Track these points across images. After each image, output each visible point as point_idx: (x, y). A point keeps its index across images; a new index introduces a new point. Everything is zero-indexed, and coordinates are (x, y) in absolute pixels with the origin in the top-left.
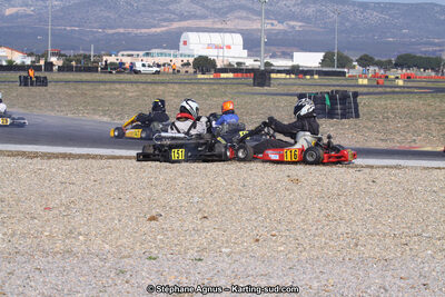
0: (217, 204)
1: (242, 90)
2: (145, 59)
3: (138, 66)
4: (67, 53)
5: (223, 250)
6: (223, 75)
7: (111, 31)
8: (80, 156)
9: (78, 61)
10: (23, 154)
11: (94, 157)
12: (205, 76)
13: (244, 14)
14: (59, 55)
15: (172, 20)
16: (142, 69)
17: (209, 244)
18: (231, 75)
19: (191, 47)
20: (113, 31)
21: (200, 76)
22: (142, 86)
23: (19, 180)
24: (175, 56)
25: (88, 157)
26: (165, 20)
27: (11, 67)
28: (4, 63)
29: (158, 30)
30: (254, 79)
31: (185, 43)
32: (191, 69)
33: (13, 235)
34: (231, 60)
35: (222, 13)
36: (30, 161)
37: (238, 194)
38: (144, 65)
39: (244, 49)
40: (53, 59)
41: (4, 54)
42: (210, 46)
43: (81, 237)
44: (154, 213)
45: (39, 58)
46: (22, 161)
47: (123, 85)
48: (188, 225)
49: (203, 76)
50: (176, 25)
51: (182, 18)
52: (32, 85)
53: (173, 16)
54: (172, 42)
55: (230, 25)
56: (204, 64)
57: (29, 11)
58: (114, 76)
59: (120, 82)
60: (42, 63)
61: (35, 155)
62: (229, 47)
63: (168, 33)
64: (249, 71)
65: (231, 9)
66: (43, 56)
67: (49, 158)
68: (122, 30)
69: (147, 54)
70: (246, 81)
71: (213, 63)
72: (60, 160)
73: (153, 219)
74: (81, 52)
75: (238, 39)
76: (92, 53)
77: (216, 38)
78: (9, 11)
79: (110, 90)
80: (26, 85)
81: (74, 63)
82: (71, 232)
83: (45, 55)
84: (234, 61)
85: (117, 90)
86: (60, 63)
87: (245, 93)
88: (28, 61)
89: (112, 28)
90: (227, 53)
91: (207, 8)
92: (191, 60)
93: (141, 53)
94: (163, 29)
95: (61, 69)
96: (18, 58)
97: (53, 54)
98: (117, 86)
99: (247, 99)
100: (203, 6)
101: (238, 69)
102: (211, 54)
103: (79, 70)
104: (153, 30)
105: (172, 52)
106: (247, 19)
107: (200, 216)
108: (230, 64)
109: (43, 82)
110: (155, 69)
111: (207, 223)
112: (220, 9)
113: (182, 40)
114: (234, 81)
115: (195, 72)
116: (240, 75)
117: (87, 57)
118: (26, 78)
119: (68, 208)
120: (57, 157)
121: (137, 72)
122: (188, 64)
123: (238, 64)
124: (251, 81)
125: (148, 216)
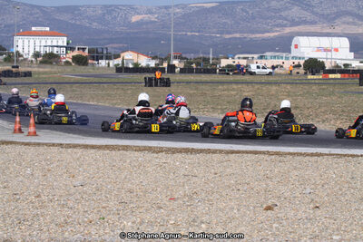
0: (327, 195)
1: (349, 89)
2: (259, 61)
3: (253, 68)
4: (188, 56)
5: (334, 237)
6: (331, 76)
7: (227, 36)
8: (201, 151)
9: (198, 64)
10: (150, 149)
11: (214, 152)
12: (315, 77)
13: (351, 20)
14: (180, 58)
15: (285, 26)
16: (257, 71)
17: (321, 231)
18: (339, 76)
19: (302, 50)
20: (231, 36)
21: (310, 77)
22: (257, 86)
23: (146, 172)
24: (287, 58)
25: (209, 151)
26: (277, 26)
27: (137, 69)
28: (131, 66)
29: (272, 35)
30: (360, 79)
31: (296, 46)
32: (302, 71)
33: (141, 223)
34: (338, 62)
35: (330, 19)
36: (155, 155)
37: (346, 185)
38: (258, 67)
39: (351, 51)
40: (175, 62)
41: (131, 57)
42: (319, 49)
43: (203, 226)
44: (270, 203)
45: (162, 61)
46: (149, 156)
47: (240, 86)
48: (301, 214)
49: (312, 77)
50: (287, 30)
51: (294, 23)
52: (156, 85)
53: (285, 22)
54: (284, 45)
55: (338, 30)
56: (313, 66)
57: (153, 18)
58: (231, 78)
59: (237, 83)
60: (165, 65)
61: (160, 150)
62: (336, 50)
63: (281, 37)
64: (355, 72)
65: (339, 15)
66: (166, 59)
67: (173, 153)
68: (238, 35)
69: (261, 57)
70: (352, 81)
71: (321, 65)
72: (184, 155)
73: (269, 208)
74: (201, 55)
75: (345, 42)
76: (211, 57)
77: (325, 42)
78: (135, 19)
79: (228, 90)
80: (151, 86)
81: (194, 65)
82: (194, 221)
83: (168, 58)
84: (341, 63)
85: (233, 90)
86: (182, 66)
87: (352, 92)
88: (152, 64)
89: (229, 33)
90: (334, 55)
91: (316, 14)
92: (302, 62)
93: (256, 56)
94: (276, 34)
95: (182, 71)
96: (144, 61)
97: (175, 58)
98: (235, 86)
99: (354, 98)
100: (312, 12)
101: (345, 70)
102: (320, 56)
103: (199, 71)
104: (267, 35)
105: (284, 55)
106: (354, 24)
107: (312, 206)
108: (337, 66)
109: (167, 83)
110: (268, 71)
111: (318, 212)
112: (328, 15)
113: (293, 44)
114: (342, 81)
115: (306, 73)
116: (347, 75)
117: (206, 60)
118: (150, 79)
119: (191, 198)
120: (181, 152)
121: (252, 74)
122: (299, 66)
123: (344, 65)
124: (357, 81)
125: (265, 206)
